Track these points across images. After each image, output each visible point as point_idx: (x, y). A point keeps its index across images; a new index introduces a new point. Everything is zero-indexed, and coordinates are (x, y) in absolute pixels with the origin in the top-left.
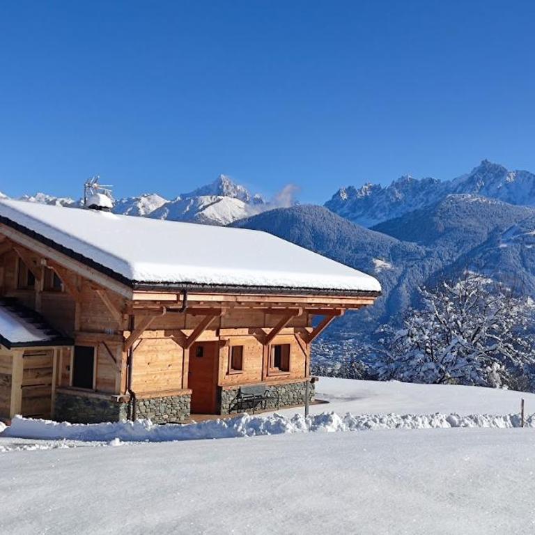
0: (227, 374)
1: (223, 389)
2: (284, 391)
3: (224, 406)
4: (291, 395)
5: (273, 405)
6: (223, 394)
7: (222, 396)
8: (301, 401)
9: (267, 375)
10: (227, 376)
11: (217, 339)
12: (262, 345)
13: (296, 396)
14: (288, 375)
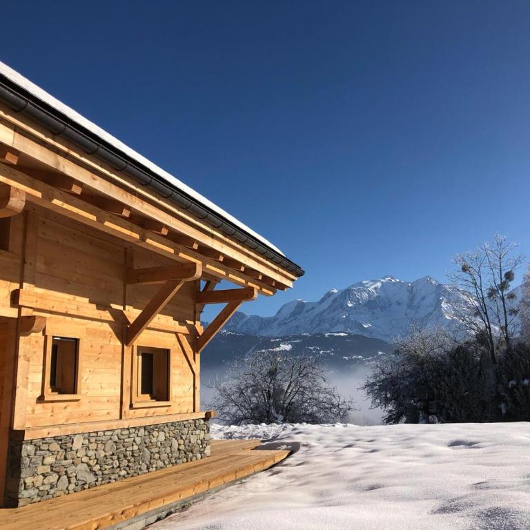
0: (41, 399)
1: (27, 437)
2: (162, 437)
3: (29, 481)
4: (175, 443)
5: (144, 467)
6: (27, 449)
7: (24, 454)
8: (191, 455)
9: (131, 406)
10: (40, 406)
11: (13, 313)
12: (119, 344)
13: (182, 447)
14: (167, 408)
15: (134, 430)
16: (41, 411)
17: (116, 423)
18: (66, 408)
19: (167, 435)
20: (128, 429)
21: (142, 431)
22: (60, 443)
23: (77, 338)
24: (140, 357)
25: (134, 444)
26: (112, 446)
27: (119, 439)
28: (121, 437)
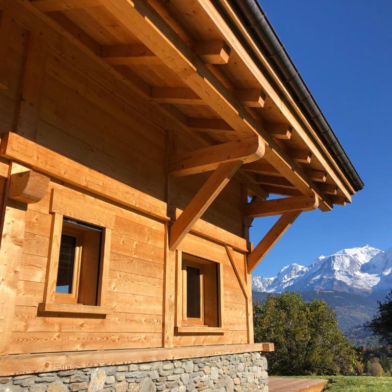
4: (230, 383)
13: (239, 388)
14: (218, 337)
15: (180, 363)
16: (38, 328)
17: (156, 352)
18: (82, 325)
19: (222, 372)
20: (172, 361)
21: (190, 365)
22: (68, 380)
23: (102, 225)
24: (185, 272)
25: (181, 383)
26: (151, 386)
27: (160, 376)
28: (162, 373)
